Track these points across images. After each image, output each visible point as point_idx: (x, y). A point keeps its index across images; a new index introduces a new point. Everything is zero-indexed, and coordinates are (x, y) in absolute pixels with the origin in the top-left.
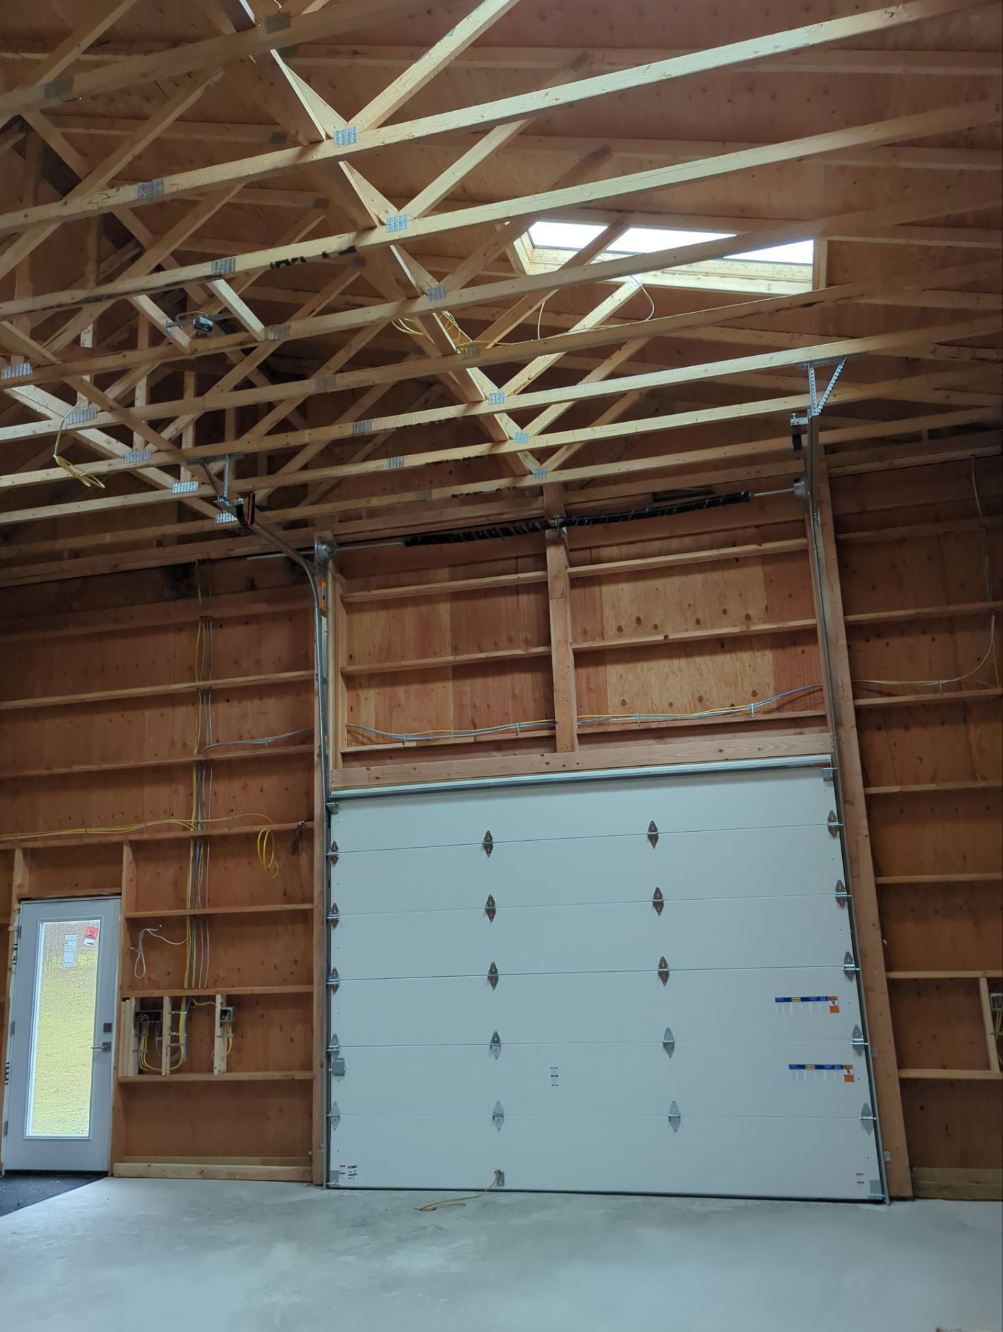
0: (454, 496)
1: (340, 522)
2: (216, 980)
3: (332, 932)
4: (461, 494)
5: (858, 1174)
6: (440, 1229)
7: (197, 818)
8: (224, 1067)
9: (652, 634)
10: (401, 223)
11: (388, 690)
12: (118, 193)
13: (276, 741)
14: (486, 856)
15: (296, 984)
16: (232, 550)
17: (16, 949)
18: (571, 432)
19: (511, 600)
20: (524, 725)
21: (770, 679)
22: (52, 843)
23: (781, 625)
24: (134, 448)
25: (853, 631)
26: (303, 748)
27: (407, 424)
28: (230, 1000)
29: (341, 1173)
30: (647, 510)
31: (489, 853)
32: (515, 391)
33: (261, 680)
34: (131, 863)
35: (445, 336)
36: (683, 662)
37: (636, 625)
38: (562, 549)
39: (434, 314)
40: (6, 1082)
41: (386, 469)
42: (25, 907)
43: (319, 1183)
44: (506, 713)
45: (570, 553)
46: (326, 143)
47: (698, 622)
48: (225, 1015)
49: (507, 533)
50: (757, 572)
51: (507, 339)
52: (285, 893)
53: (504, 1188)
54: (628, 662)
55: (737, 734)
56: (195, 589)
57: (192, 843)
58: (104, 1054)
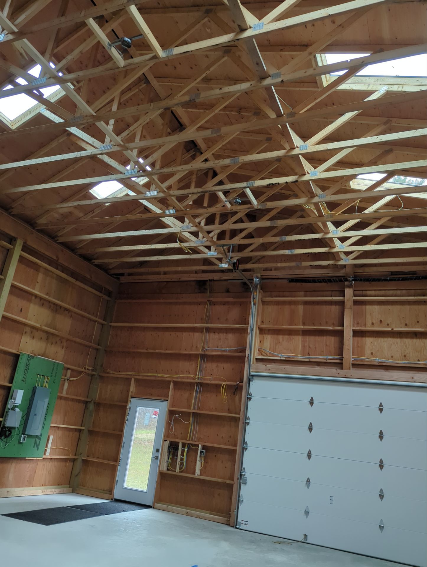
0: (310, 265)
1: (263, 271)
2: (199, 439)
3: (247, 427)
4: (313, 265)
6: (283, 550)
7: (198, 375)
8: (199, 474)
9: (386, 327)
10: (315, 174)
11: (275, 336)
12: (223, 161)
13: (231, 350)
14: (311, 406)
15: (230, 446)
16: (223, 277)
18: (362, 246)
19: (328, 307)
20: (330, 357)
22: (145, 378)
24: (199, 239)
26: (241, 354)
28: (204, 447)
29: (242, 523)
30: (388, 278)
32: (343, 230)
33: (227, 326)
34: (173, 389)
35: (321, 210)
36: (398, 340)
37: (380, 323)
38: (352, 290)
39: (319, 203)
40: (119, 465)
41: (287, 254)
42: (133, 400)
43: (233, 526)
44: (322, 352)
45: (354, 292)
46: (297, 149)
47: (406, 325)
48: (202, 453)
49: (330, 281)
51: (344, 212)
52: (229, 409)
53: (308, 542)
54: (375, 337)
55: (419, 372)
56: (207, 290)
57: (196, 385)
58: (155, 461)
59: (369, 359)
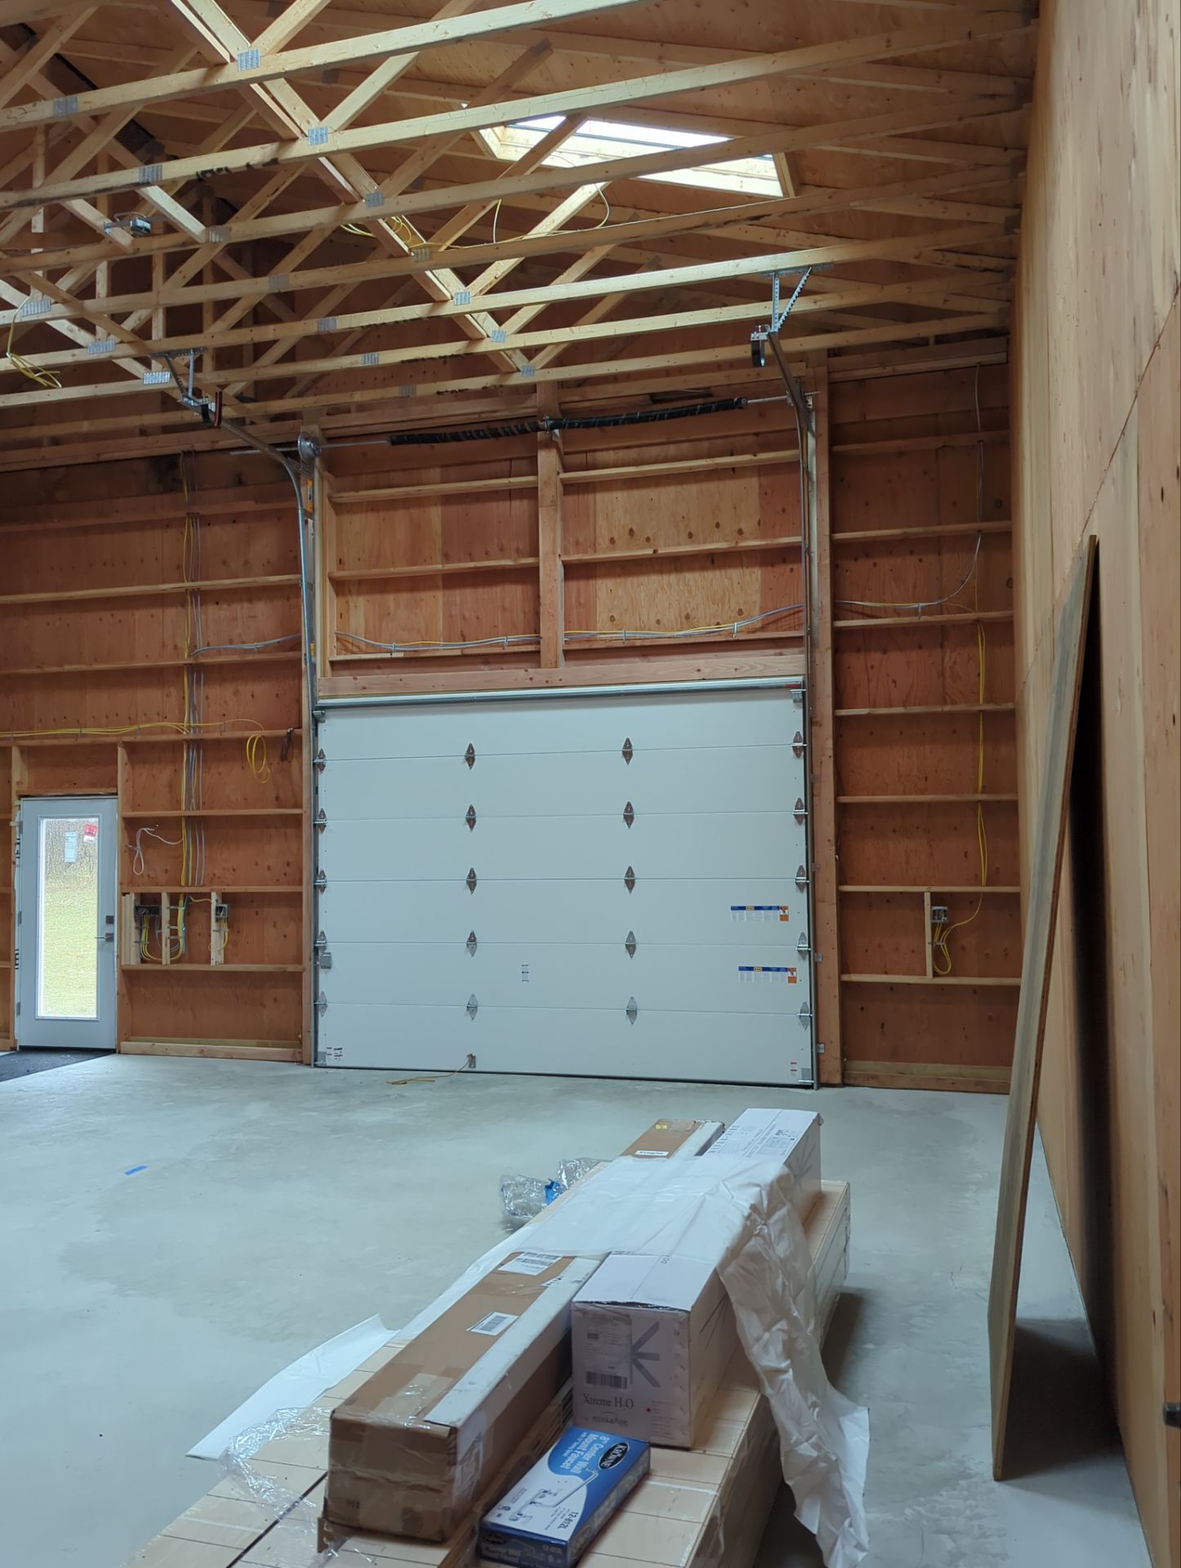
0: (439, 393)
1: (328, 414)
2: (212, 879)
3: (319, 837)
4: (447, 391)
5: (792, 1063)
6: (401, 1096)
7: (189, 722)
8: (221, 959)
9: (642, 548)
10: (321, 137)
11: (377, 597)
12: (37, 108)
13: (266, 646)
14: (468, 767)
15: (289, 885)
16: (217, 442)
17: (19, 844)
18: (549, 331)
19: (504, 506)
20: (512, 639)
21: (757, 597)
22: (49, 742)
23: (769, 542)
24: (97, 338)
25: (838, 551)
26: (291, 654)
27: (372, 323)
28: (225, 897)
29: (327, 1054)
30: (638, 414)
31: (471, 765)
32: (481, 291)
33: (249, 582)
34: (126, 764)
35: (394, 240)
36: (673, 578)
37: (629, 537)
38: (553, 454)
39: (379, 219)
40: (16, 967)
41: (362, 364)
42: (24, 803)
43: (307, 1062)
44: (495, 626)
45: (564, 458)
46: (231, 66)
47: (690, 535)
48: (221, 912)
49: (496, 434)
50: (752, 483)
51: (458, 242)
52: (277, 798)
53: (476, 1069)
54: (619, 576)
55: (719, 654)
56: (181, 483)
57: (185, 747)
58: (108, 944)
59: (604, 634)
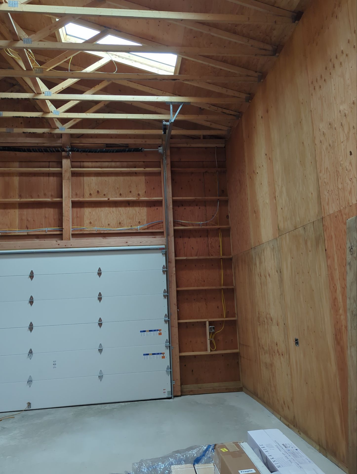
4: (27, 132)
5: (164, 390)
9: (103, 198)
10: (15, 4)
14: (31, 280)
18: (77, 113)
19: (46, 179)
20: (50, 229)
21: (145, 218)
23: (150, 199)
25: (174, 202)
27: (6, 97)
30: (104, 150)
32: (56, 92)
35: (29, 61)
36: (114, 209)
37: (97, 194)
38: (69, 160)
39: (25, 50)
44: (41, 224)
45: (72, 163)
47: (120, 195)
49: (46, 151)
50: (143, 178)
51: (56, 68)
53: (31, 409)
54: (93, 207)
55: (132, 237)
59: (88, 228)
